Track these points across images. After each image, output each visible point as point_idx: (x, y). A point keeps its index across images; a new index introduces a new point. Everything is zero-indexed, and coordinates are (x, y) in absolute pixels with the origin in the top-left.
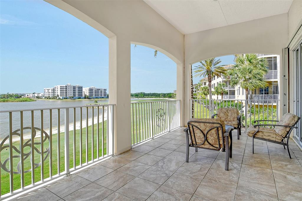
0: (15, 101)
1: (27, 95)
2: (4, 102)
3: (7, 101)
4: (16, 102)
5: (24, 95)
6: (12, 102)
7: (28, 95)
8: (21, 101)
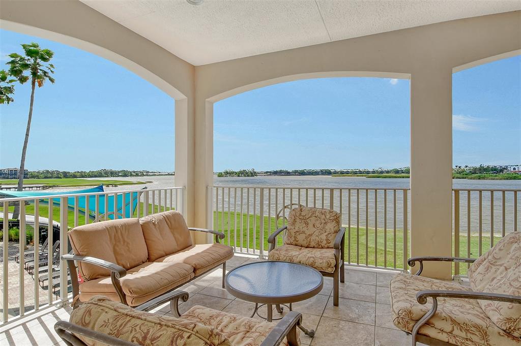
0: (497, 177)
1: (512, 168)
2: (479, 179)
3: (484, 178)
4: (498, 179)
5: (506, 168)
6: (492, 179)
7: (514, 169)
8: (507, 179)
